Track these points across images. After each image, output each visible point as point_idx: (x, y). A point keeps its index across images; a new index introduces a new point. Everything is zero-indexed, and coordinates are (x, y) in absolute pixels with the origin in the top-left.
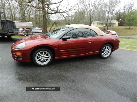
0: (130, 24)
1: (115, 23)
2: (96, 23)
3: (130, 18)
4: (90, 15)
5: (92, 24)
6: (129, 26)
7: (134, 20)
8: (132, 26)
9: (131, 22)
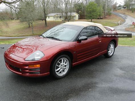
0: (91, 17)
1: (75, 16)
2: (52, 16)
3: (90, 10)
4: (44, 6)
5: (48, 17)
6: (90, 19)
7: (94, 12)
8: (93, 19)
9: (92, 14)
